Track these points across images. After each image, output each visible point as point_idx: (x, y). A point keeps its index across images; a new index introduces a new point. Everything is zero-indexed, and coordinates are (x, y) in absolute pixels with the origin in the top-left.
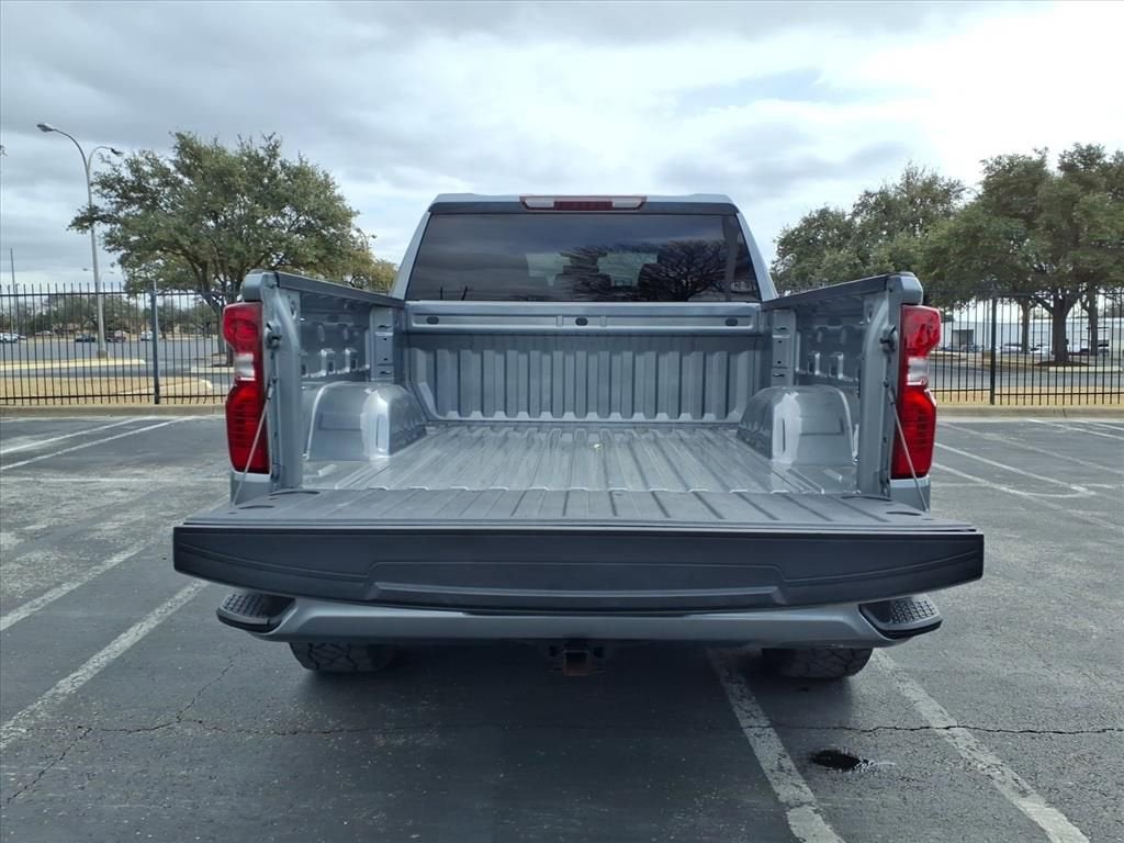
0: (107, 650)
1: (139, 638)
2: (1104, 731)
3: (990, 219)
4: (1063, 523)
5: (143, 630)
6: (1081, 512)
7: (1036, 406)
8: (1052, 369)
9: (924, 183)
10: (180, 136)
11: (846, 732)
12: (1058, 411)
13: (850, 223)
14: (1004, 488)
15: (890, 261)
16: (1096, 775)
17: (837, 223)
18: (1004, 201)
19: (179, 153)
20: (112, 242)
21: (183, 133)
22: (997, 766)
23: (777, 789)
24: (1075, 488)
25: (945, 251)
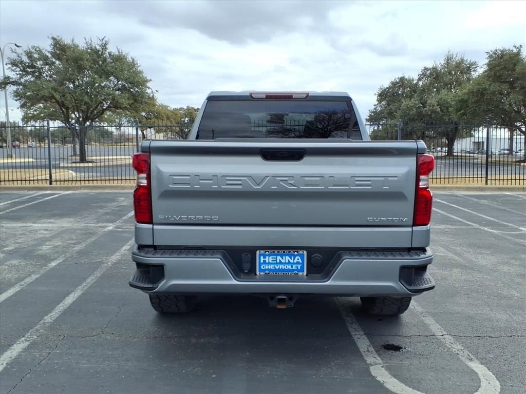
0: (62, 304)
1: (74, 299)
2: (511, 336)
3: (490, 85)
4: (512, 246)
5: (76, 295)
6: (522, 240)
7: (509, 186)
8: (522, 164)
9: (457, 63)
10: (54, 39)
11: (398, 337)
12: (521, 188)
13: (417, 84)
14: (486, 229)
15: (437, 105)
16: (504, 353)
17: (409, 85)
18: (498, 74)
19: (54, 48)
20: (17, 95)
21: (55, 37)
22: (461, 350)
23: (366, 359)
24: (521, 228)
25: (466, 101)
